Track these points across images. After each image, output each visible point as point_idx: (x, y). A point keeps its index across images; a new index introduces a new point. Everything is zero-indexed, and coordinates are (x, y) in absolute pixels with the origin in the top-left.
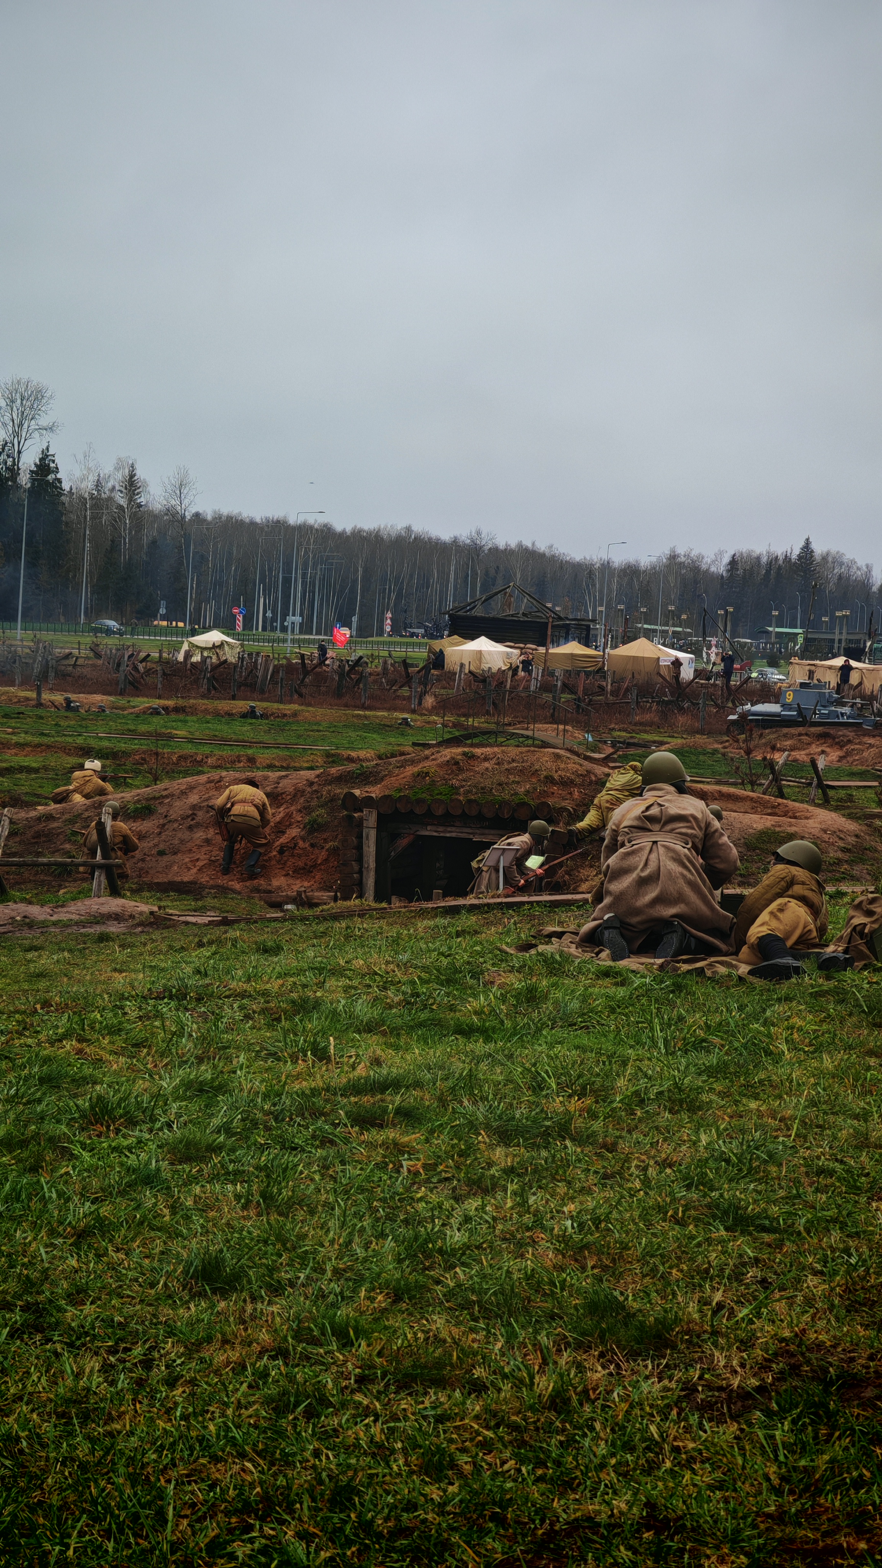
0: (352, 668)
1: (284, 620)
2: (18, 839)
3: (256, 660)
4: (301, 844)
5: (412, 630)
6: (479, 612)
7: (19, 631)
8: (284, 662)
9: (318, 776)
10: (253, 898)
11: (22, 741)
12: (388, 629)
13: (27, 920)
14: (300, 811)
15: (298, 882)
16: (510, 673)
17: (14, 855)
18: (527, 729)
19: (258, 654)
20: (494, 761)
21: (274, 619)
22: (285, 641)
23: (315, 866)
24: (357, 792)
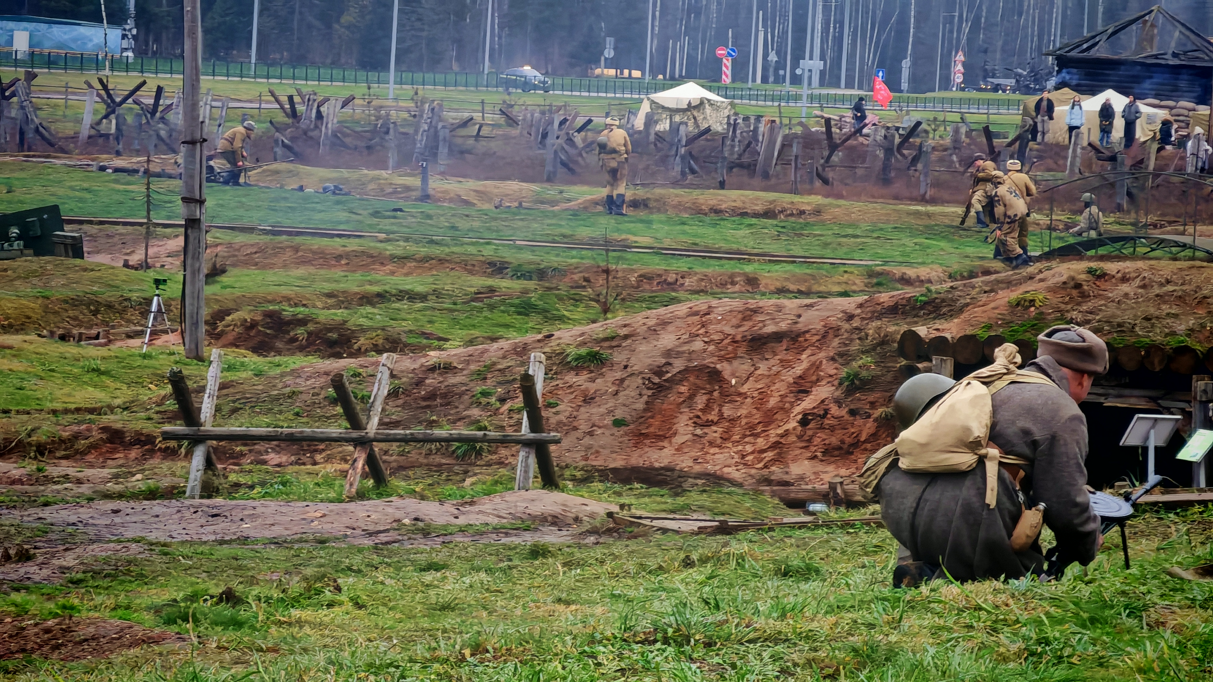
0: (905, 139)
1: (795, 65)
2: (400, 402)
3: (756, 129)
4: (834, 410)
5: (996, 81)
6: (1101, 52)
7: (392, 85)
8: (798, 130)
9: (861, 306)
10: (762, 492)
11: (399, 252)
12: (959, 78)
13: (421, 524)
14: (833, 359)
15: (831, 468)
16: (1155, 146)
17: (396, 424)
18: (1183, 233)
19: (758, 118)
20: (1137, 282)
21: (780, 65)
22: (797, 98)
23: (856, 444)
24: (922, 331)
